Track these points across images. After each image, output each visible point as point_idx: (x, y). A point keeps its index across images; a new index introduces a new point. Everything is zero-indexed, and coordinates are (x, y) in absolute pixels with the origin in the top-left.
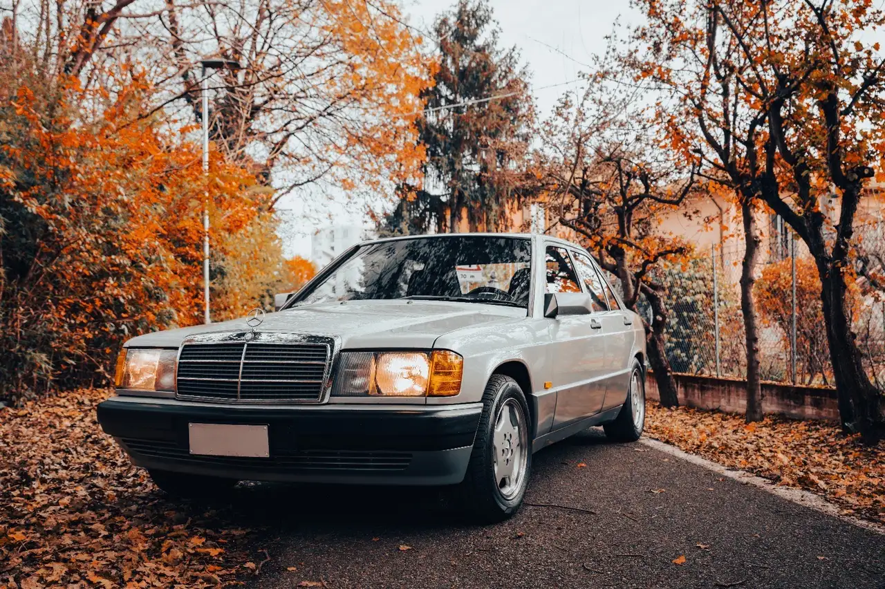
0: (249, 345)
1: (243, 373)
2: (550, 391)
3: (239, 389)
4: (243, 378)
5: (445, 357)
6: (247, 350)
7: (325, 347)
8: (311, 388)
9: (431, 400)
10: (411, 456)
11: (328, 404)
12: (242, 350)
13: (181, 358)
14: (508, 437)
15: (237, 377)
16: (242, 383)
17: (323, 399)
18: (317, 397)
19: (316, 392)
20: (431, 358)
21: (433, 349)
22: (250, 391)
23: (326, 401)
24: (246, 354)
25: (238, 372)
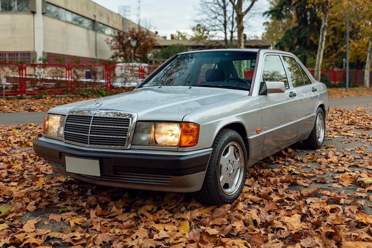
0: (94, 117)
1: (91, 131)
2: (261, 134)
3: (89, 140)
4: (91, 134)
5: (188, 127)
6: (93, 119)
7: (129, 119)
8: (122, 141)
9: (180, 149)
10: (170, 178)
11: (130, 149)
12: (91, 119)
13: (66, 121)
14: (231, 162)
15: (88, 133)
16: (90, 137)
17: (127, 146)
18: (124, 145)
19: (124, 143)
20: (181, 127)
21: (182, 122)
22: (94, 141)
23: (129, 148)
24: (93, 122)
25: (89, 131)
